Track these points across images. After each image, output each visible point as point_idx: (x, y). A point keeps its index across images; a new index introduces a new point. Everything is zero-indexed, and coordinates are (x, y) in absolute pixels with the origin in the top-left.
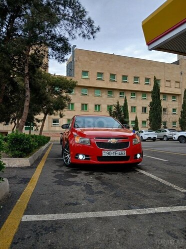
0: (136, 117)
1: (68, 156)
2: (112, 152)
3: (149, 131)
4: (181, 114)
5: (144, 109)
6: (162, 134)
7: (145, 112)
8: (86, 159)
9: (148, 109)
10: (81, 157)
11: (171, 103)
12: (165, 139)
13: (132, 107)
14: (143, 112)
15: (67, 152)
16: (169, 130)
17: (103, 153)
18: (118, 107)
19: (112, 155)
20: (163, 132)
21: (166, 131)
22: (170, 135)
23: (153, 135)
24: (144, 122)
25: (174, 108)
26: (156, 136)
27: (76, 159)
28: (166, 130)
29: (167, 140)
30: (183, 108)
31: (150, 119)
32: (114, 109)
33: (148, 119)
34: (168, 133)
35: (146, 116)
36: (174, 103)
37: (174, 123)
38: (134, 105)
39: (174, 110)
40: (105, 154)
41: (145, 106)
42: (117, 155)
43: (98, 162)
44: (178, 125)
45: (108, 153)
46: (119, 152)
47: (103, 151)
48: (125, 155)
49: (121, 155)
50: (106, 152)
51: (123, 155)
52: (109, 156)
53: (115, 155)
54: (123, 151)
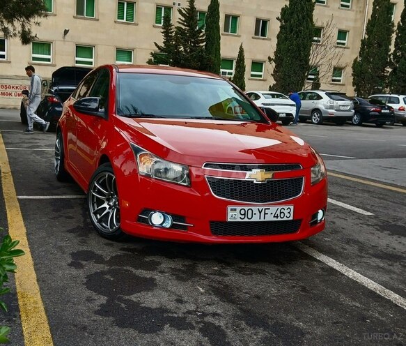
0: (241, 51)
1: (105, 205)
2: (255, 210)
3: (273, 96)
4: (362, 49)
5: (261, 27)
6: (307, 104)
7: (263, 34)
8: (173, 226)
9: (275, 27)
10: (157, 219)
11: (337, 14)
12: (315, 119)
13: (227, 17)
14: (256, 33)
15: (100, 192)
16: (329, 95)
17: (230, 213)
19: (256, 219)
20: (311, 98)
21: (319, 98)
22: (331, 107)
23: (284, 106)
24: (257, 65)
25: (343, 27)
26: (293, 111)
27: (142, 225)
28: (322, 94)
29: (320, 123)
30: (369, 31)
31: (279, 59)
32: (176, 19)
33: (273, 57)
34: (324, 103)
35: (266, 48)
36: (344, 12)
37: (338, 71)
38: (235, 12)
39: (342, 34)
40: (234, 215)
41: (263, 16)
42: (270, 218)
43: (214, 239)
44: (347, 76)
45: (243, 212)
46: (276, 208)
47: (229, 208)
48: (291, 218)
49: (279, 219)
50: (239, 208)
51: (285, 219)
52: (246, 220)
53: (262, 220)
54: (286, 207)
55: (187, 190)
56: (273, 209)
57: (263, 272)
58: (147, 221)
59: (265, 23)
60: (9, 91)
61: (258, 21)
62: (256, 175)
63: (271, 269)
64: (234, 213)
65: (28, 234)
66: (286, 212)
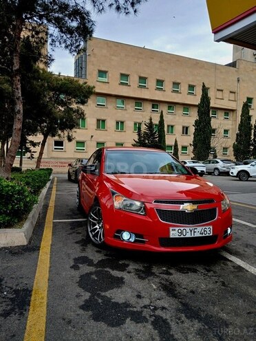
0: (176, 141)
1: (97, 226)
2: (188, 229)
3: (194, 162)
4: (237, 138)
5: (185, 130)
6: (212, 166)
7: (187, 133)
9: (192, 130)
10: (126, 236)
11: (222, 122)
12: (216, 173)
13: (168, 126)
14: (183, 133)
15: (94, 219)
16: (222, 161)
17: (171, 232)
18: (150, 126)
19: (188, 235)
20: (213, 163)
21: (217, 162)
22: (224, 167)
23: (200, 167)
24: (184, 148)
25: (226, 128)
26: (204, 169)
27: (116, 240)
28: (219, 161)
29: (219, 175)
30: (240, 129)
31: (195, 145)
32: (144, 128)
33: (192, 143)
34: (221, 165)
35: (189, 140)
36: (226, 121)
37: (225, 149)
38: (172, 124)
39: (226, 131)
40: (174, 233)
41: (186, 125)
42: (197, 235)
43: (163, 249)
44: (231, 152)
45: (180, 231)
46: (201, 228)
47: (171, 229)
48: (211, 234)
49: (204, 235)
50: (177, 229)
51: (207, 235)
52: (182, 236)
53: (193, 236)
54: (207, 228)
55: (144, 218)
56: (199, 229)
57: (195, 271)
58: (120, 238)
59: (187, 128)
60: (64, 165)
61: (183, 127)
62: (187, 207)
63: (200, 269)
64: (174, 232)
65: (51, 245)
66: (208, 230)
